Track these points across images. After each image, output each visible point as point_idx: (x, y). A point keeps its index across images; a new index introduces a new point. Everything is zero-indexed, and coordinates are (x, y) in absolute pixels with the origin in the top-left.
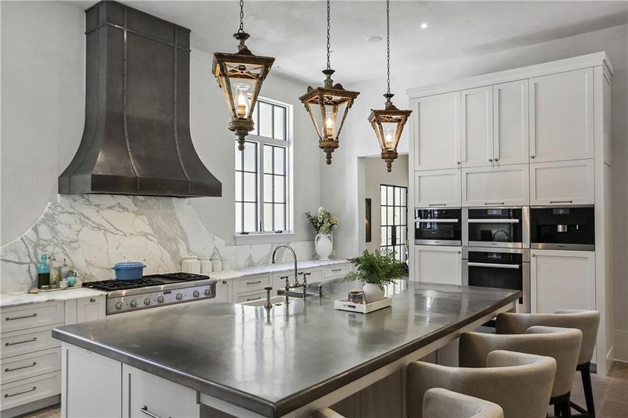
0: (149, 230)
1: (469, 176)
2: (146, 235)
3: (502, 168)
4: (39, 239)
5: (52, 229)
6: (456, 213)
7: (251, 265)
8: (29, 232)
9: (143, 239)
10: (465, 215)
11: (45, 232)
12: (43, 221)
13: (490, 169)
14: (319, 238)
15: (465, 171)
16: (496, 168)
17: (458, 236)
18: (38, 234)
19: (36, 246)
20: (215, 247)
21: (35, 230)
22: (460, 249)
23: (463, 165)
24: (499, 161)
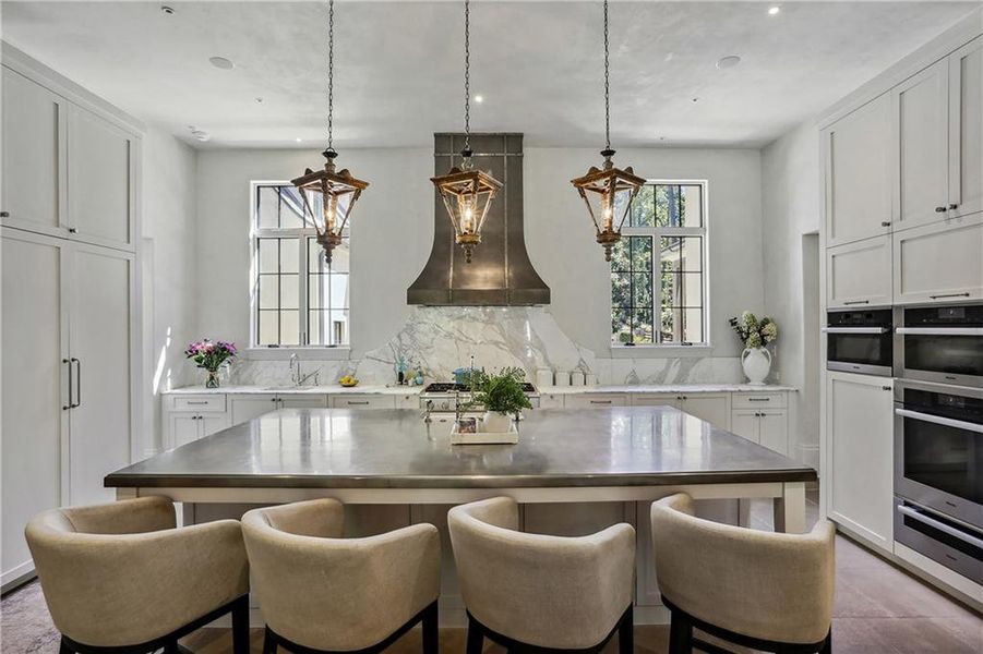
0: (500, 339)
1: (906, 245)
2: (496, 343)
3: (966, 221)
4: (401, 345)
5: (412, 336)
6: (883, 316)
7: (635, 382)
8: (395, 340)
9: (493, 346)
10: (898, 318)
11: (406, 339)
12: (405, 330)
13: (943, 226)
14: (747, 354)
15: (898, 237)
16: (955, 224)
17: (886, 360)
18: (400, 340)
19: (400, 350)
20: (582, 360)
21: (399, 336)
22: (890, 382)
23: (895, 227)
24: (960, 209)
